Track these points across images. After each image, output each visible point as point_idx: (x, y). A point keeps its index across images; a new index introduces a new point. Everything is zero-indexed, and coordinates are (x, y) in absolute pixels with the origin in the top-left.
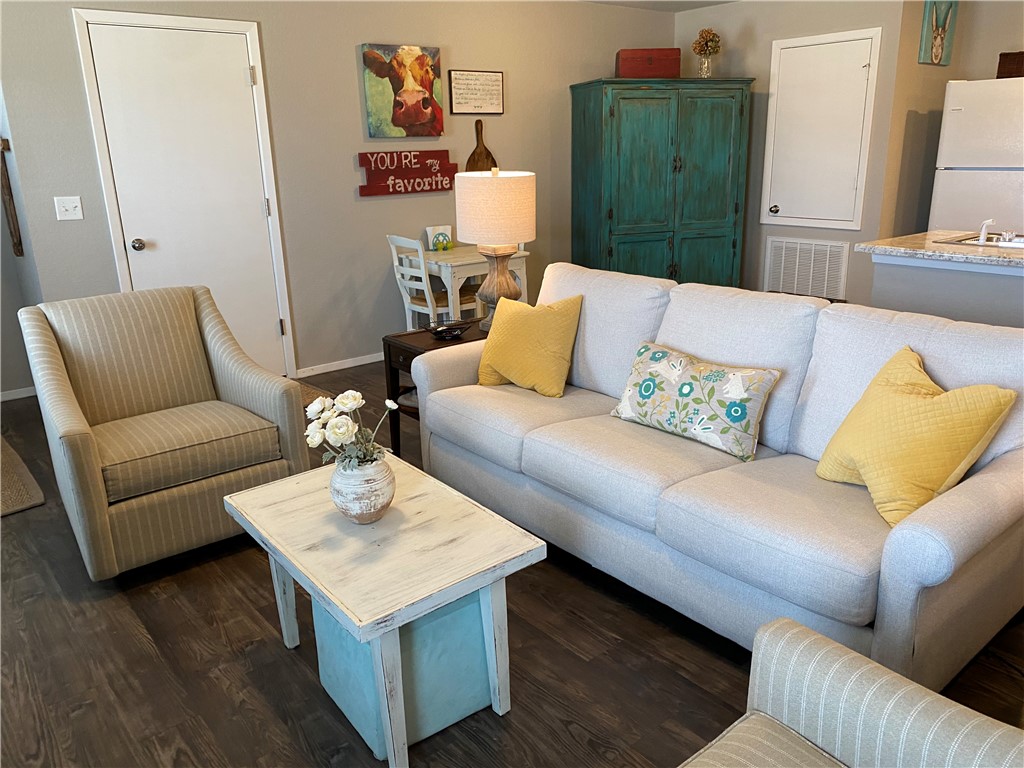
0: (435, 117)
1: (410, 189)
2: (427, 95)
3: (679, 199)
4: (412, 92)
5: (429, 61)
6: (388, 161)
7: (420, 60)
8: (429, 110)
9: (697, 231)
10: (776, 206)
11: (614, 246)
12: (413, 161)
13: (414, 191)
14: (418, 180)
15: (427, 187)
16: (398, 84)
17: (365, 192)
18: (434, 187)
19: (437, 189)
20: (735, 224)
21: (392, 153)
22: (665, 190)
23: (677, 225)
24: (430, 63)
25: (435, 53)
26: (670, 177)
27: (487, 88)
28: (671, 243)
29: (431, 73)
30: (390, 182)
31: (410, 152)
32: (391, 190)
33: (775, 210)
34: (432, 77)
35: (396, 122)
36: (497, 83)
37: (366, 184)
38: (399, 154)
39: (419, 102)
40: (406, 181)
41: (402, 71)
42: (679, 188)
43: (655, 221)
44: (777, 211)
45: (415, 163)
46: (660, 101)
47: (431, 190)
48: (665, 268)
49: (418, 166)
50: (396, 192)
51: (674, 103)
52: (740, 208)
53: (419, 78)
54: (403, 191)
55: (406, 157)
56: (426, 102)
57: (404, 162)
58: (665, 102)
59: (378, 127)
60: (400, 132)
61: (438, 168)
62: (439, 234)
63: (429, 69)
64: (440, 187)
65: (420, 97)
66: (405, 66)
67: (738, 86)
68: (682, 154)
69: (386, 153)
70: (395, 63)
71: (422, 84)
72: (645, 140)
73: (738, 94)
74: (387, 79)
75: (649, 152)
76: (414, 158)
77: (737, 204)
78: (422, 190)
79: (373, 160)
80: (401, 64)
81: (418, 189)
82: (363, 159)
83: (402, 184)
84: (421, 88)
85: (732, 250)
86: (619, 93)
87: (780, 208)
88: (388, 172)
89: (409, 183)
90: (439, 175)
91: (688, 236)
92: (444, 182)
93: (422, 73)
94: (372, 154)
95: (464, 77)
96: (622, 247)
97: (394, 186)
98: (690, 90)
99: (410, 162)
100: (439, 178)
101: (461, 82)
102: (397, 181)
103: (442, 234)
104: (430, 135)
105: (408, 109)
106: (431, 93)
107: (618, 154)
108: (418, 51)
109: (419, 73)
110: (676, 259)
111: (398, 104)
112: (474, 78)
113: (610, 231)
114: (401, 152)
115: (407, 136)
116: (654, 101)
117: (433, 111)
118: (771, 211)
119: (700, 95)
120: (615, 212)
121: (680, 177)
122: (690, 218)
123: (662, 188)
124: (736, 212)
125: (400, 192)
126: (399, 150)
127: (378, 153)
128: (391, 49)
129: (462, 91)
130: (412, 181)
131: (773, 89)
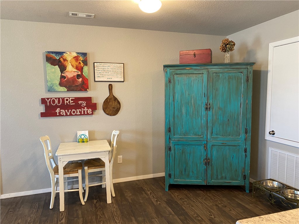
0: (84, 82)
1: (68, 114)
2: (79, 73)
3: (210, 125)
4: (71, 71)
5: (81, 58)
6: (56, 102)
7: (76, 58)
8: (80, 80)
9: (222, 142)
10: (273, 131)
11: (172, 146)
12: (71, 102)
13: (71, 115)
14: (73, 110)
15: (79, 113)
16: (63, 69)
17: (43, 115)
18: (83, 113)
19: (84, 114)
20: (245, 140)
21: (59, 98)
22: (201, 120)
23: (209, 137)
24: (82, 60)
25: (85, 54)
26: (204, 112)
27: (114, 70)
28: (206, 147)
29: (82, 63)
30: (58, 111)
31: (69, 98)
32: (58, 114)
33: (272, 133)
34: (82, 65)
35: (61, 84)
36: (120, 68)
37: (44, 111)
38: (63, 99)
39: (75, 76)
40: (66, 111)
41: (65, 63)
42: (210, 118)
43: (196, 135)
44: (274, 134)
45: (72, 103)
46: (197, 75)
47: (81, 114)
48: (202, 159)
49: (74, 104)
50: (60, 115)
51: (205, 76)
52: (248, 131)
53: (75, 66)
54: (65, 114)
55: (67, 100)
56: (78, 76)
57: (66, 102)
58: (200, 75)
59: (51, 87)
60: (64, 89)
61: (85, 105)
62: (82, 135)
63: (81, 62)
64: (86, 113)
65: (76, 74)
66: (67, 61)
67: (244, 67)
68: (211, 101)
69: (56, 98)
70: (62, 60)
71: (77, 68)
72: (188, 94)
73: (245, 71)
74: (57, 66)
75: (191, 100)
76: (72, 100)
77: (246, 129)
78: (76, 115)
79: (48, 101)
80: (65, 60)
81: (73, 114)
82: (43, 101)
83: (64, 112)
84: (76, 70)
85: (244, 154)
86: (173, 72)
87: (276, 132)
88: (57, 107)
89: (68, 111)
90: (86, 108)
91: (215, 144)
92: (88, 111)
93: (77, 64)
94: (48, 99)
95: (101, 65)
96: (176, 147)
97: (59, 113)
98: (214, 69)
99: (69, 102)
100: (86, 109)
101: (100, 67)
102: (61, 110)
103: (83, 135)
104: (80, 90)
105: (68, 79)
106: (82, 72)
107: (174, 101)
108: (75, 54)
109: (75, 63)
110: (209, 156)
111: (62, 77)
112: (107, 66)
113: (170, 138)
114: (64, 98)
115: (68, 91)
116: (194, 75)
117: (82, 81)
118: (270, 134)
119: (221, 72)
120: (172, 129)
121: (210, 113)
122: (217, 134)
123: (200, 118)
124: (246, 133)
125: (63, 115)
126: (63, 97)
127: (51, 98)
128: (61, 53)
129: (100, 72)
130: (70, 110)
131: (270, 68)
